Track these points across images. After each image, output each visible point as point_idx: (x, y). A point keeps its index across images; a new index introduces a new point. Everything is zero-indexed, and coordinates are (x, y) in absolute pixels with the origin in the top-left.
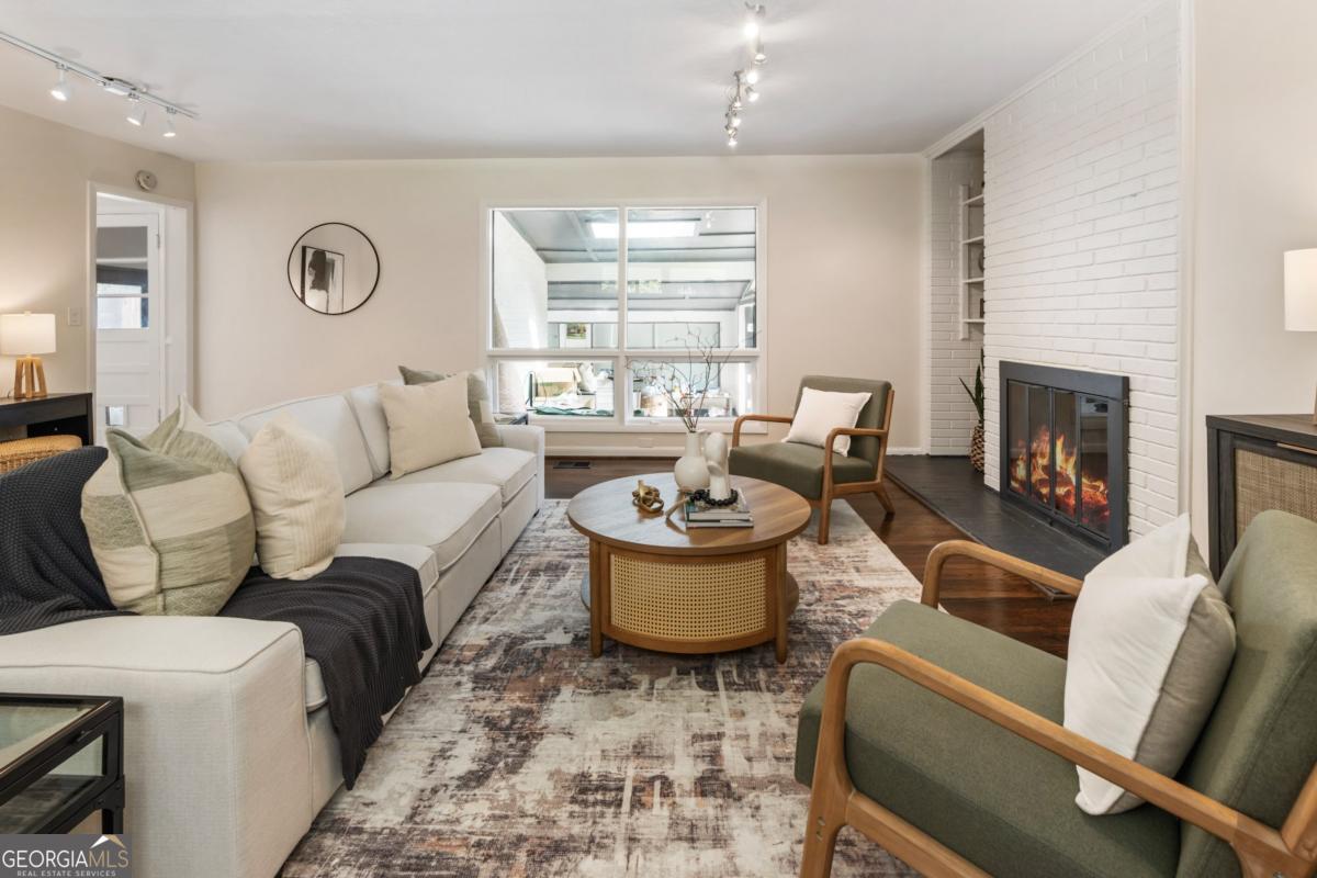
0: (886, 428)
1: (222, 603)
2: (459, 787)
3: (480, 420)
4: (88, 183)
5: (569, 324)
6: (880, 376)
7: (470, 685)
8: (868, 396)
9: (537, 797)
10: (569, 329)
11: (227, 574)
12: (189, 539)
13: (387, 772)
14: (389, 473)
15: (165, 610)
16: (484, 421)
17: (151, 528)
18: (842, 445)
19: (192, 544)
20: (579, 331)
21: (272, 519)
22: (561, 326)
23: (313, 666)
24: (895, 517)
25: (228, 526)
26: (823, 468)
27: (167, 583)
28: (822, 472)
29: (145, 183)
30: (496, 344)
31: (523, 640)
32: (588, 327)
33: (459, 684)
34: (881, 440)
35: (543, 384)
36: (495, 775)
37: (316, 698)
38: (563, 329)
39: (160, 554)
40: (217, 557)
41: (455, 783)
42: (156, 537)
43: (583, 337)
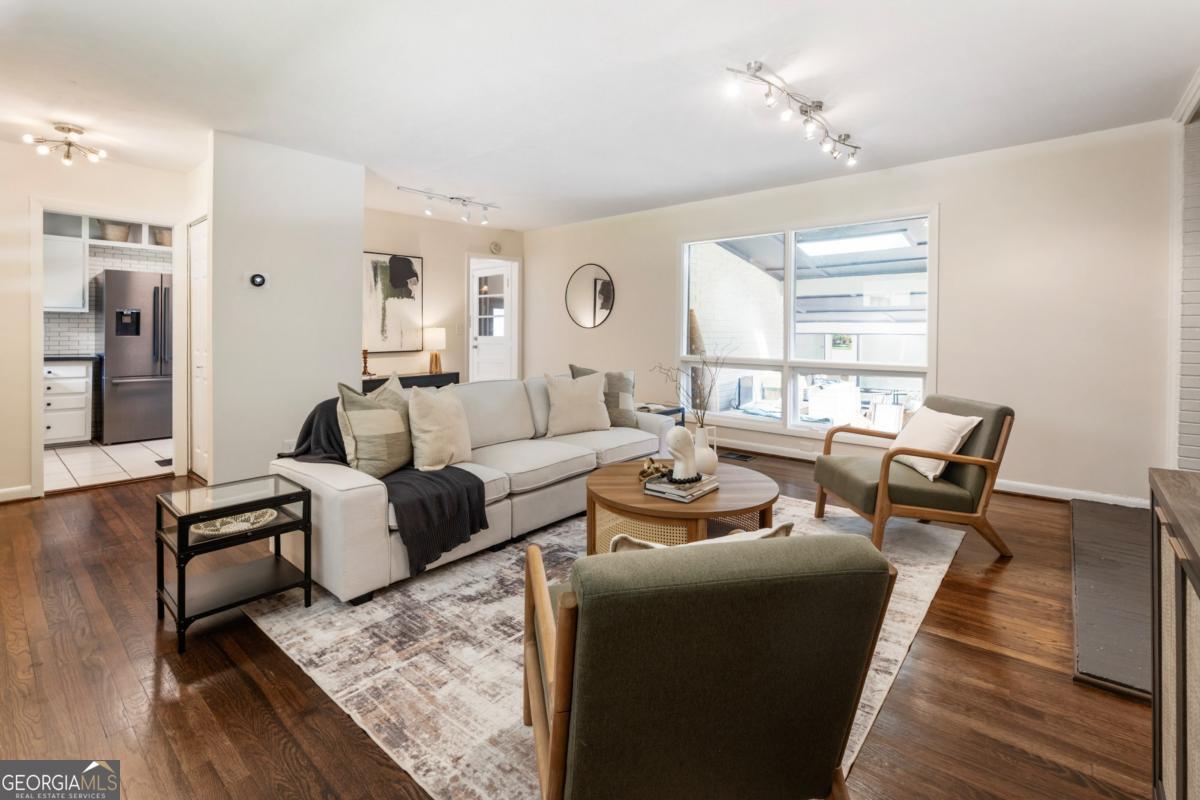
0: (996, 458)
1: (384, 472)
2: (458, 599)
3: (617, 406)
4: (466, 254)
5: (835, 334)
6: (997, 401)
7: (514, 561)
8: (976, 420)
9: (482, 617)
10: (834, 341)
11: (385, 458)
12: (367, 437)
13: (441, 581)
14: (546, 434)
15: (357, 467)
16: (621, 407)
17: (354, 429)
18: (931, 469)
19: (369, 440)
20: (844, 342)
21: (417, 438)
22: (827, 336)
23: (391, 506)
24: (1012, 561)
25: (387, 435)
26: (877, 485)
27: (359, 456)
28: (876, 487)
29: (496, 250)
30: (691, 351)
31: (565, 550)
32: (854, 339)
33: (510, 559)
34: (988, 472)
35: (768, 389)
36: (477, 601)
37: (393, 523)
38: (829, 340)
39: (356, 442)
40: (380, 449)
41: (459, 596)
42: (356, 433)
43: (849, 347)
